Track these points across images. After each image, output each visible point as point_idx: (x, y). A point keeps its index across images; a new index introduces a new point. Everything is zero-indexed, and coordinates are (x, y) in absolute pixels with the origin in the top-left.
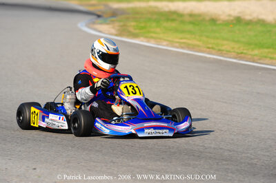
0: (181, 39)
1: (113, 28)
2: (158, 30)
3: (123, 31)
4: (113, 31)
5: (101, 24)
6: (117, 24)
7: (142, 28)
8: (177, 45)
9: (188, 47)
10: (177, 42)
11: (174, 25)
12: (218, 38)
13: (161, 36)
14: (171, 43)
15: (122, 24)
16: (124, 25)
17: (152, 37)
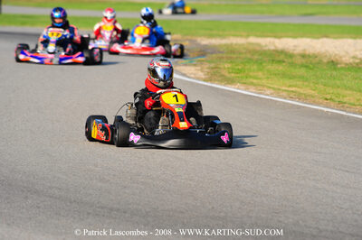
0: (290, 86)
1: (202, 71)
2: (260, 74)
3: (214, 75)
4: (201, 75)
5: (186, 65)
6: (206, 65)
7: (239, 71)
8: (285, 94)
9: (299, 97)
10: (285, 90)
11: (281, 68)
12: (339, 87)
13: (264, 82)
14: (277, 92)
15: (212, 65)
16: (216, 68)
17: (252, 84)
